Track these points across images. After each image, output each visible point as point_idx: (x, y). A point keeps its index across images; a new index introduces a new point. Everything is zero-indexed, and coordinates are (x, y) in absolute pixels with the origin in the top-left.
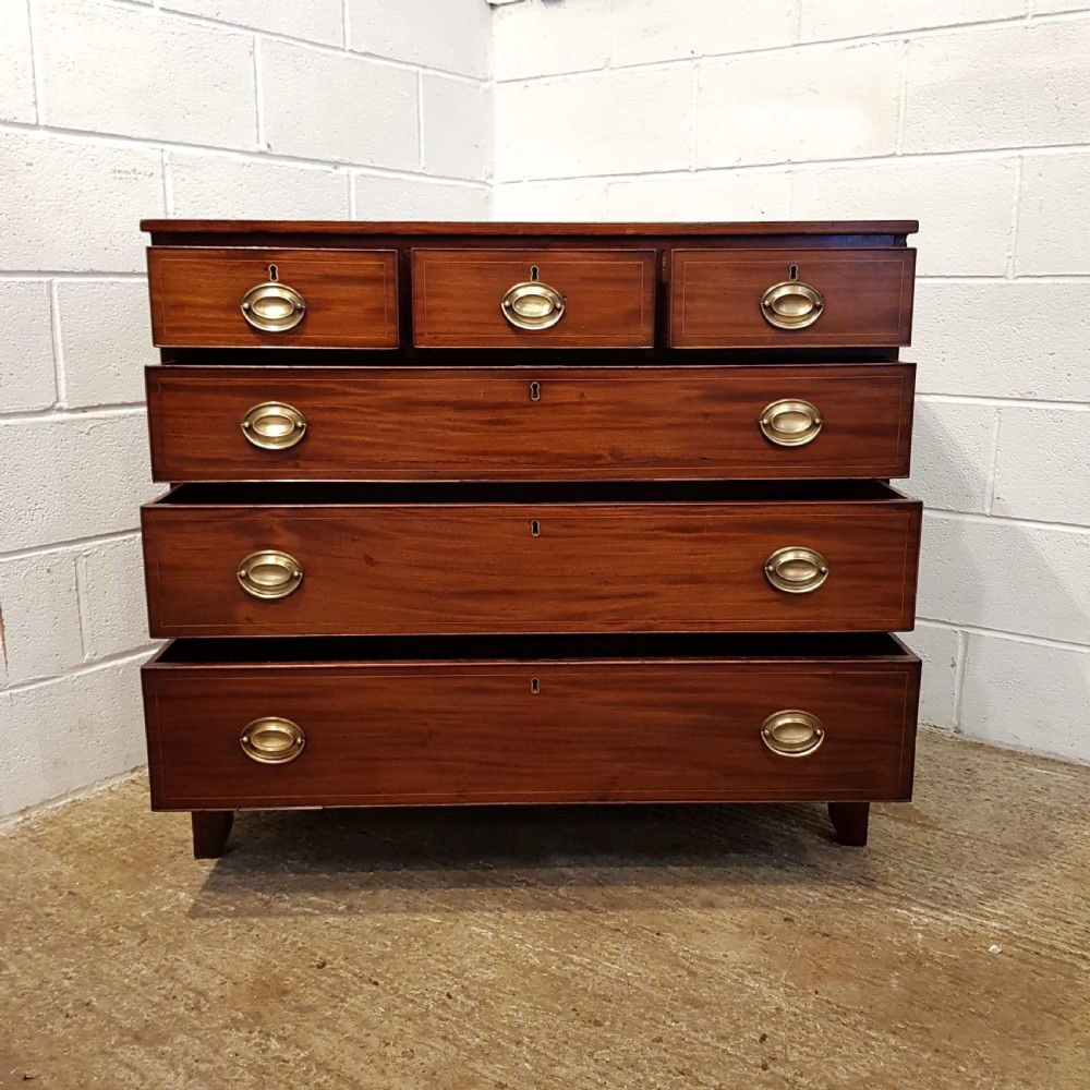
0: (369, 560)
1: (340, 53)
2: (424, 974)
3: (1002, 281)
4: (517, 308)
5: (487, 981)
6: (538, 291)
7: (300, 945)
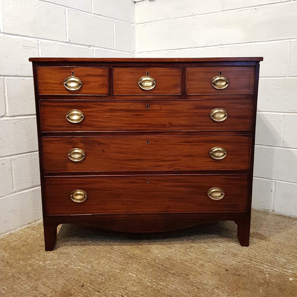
1: (90, 14)
2: (114, 288)
3: (285, 78)
4: (143, 84)
5: (134, 291)
6: (149, 79)
7: (76, 279)
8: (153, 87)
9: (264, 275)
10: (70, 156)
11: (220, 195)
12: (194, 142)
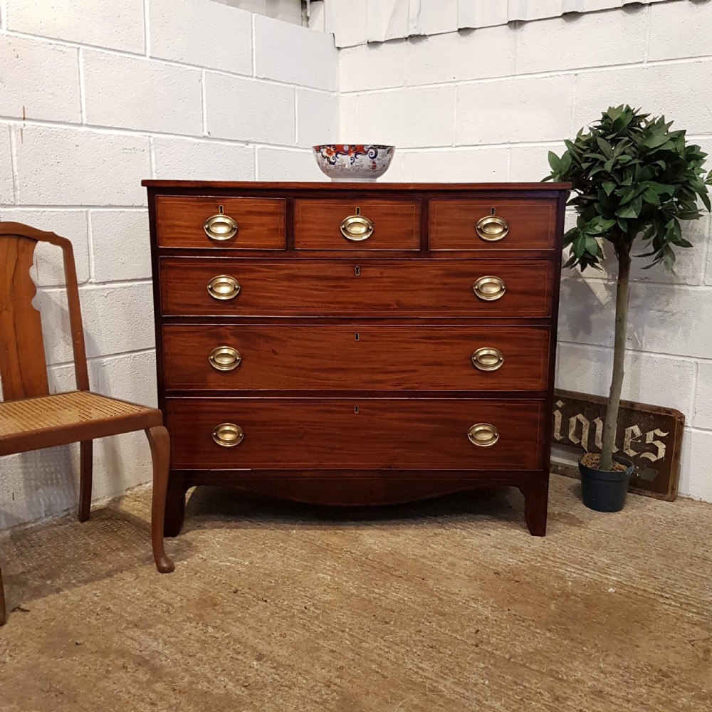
0: (274, 352)
1: (250, 79)
2: (292, 597)
4: (348, 229)
5: (327, 601)
6: (360, 220)
7: (224, 581)
8: (368, 236)
9: (564, 582)
10: (213, 360)
11: (490, 438)
12: (443, 338)
